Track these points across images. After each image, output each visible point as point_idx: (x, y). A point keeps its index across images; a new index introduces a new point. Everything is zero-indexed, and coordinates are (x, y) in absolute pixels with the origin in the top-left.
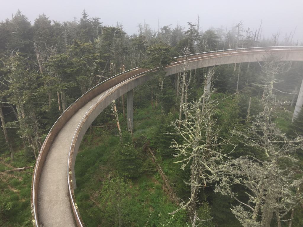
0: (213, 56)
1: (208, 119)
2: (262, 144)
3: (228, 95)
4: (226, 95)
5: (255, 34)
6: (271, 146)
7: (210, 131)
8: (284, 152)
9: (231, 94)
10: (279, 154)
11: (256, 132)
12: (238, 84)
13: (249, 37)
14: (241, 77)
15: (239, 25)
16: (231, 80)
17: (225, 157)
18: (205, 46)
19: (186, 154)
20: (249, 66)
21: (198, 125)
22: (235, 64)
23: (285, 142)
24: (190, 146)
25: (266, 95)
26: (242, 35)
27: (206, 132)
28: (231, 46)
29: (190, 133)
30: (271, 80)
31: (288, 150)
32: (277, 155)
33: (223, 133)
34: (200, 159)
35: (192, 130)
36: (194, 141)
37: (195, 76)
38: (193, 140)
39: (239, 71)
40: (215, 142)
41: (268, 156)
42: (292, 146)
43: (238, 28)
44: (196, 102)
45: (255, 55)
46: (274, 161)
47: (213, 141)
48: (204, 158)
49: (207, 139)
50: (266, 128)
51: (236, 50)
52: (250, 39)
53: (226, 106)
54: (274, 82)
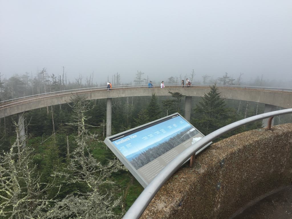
0: (21, 103)
1: (26, 168)
2: (83, 177)
3: (46, 138)
4: (44, 138)
5: (60, 79)
6: (91, 177)
7: (30, 180)
8: (102, 179)
9: (49, 136)
10: (98, 182)
11: (75, 168)
12: (54, 126)
13: (55, 82)
14: (55, 118)
15: (42, 71)
16: (46, 123)
17: (51, 202)
18: (12, 93)
19: (5, 214)
20: (60, 108)
21: (15, 177)
22: (47, 107)
23: (101, 169)
24: (9, 203)
25: (81, 132)
26: (49, 81)
27: (26, 182)
28: (39, 91)
29: (7, 190)
30: (81, 118)
31: (105, 176)
32: (97, 183)
33: (46, 178)
34: (24, 214)
35: (8, 185)
36: (13, 197)
37: (5, 124)
38: (11, 195)
39: (52, 114)
40: (39, 190)
41: (91, 187)
42: (107, 171)
43: (42, 74)
44: (7, 153)
45: (63, 98)
46: (96, 190)
47: (36, 189)
48: (29, 210)
49: (28, 190)
50: (83, 162)
51: (45, 94)
52: (57, 83)
53: (46, 149)
54: (85, 119)
